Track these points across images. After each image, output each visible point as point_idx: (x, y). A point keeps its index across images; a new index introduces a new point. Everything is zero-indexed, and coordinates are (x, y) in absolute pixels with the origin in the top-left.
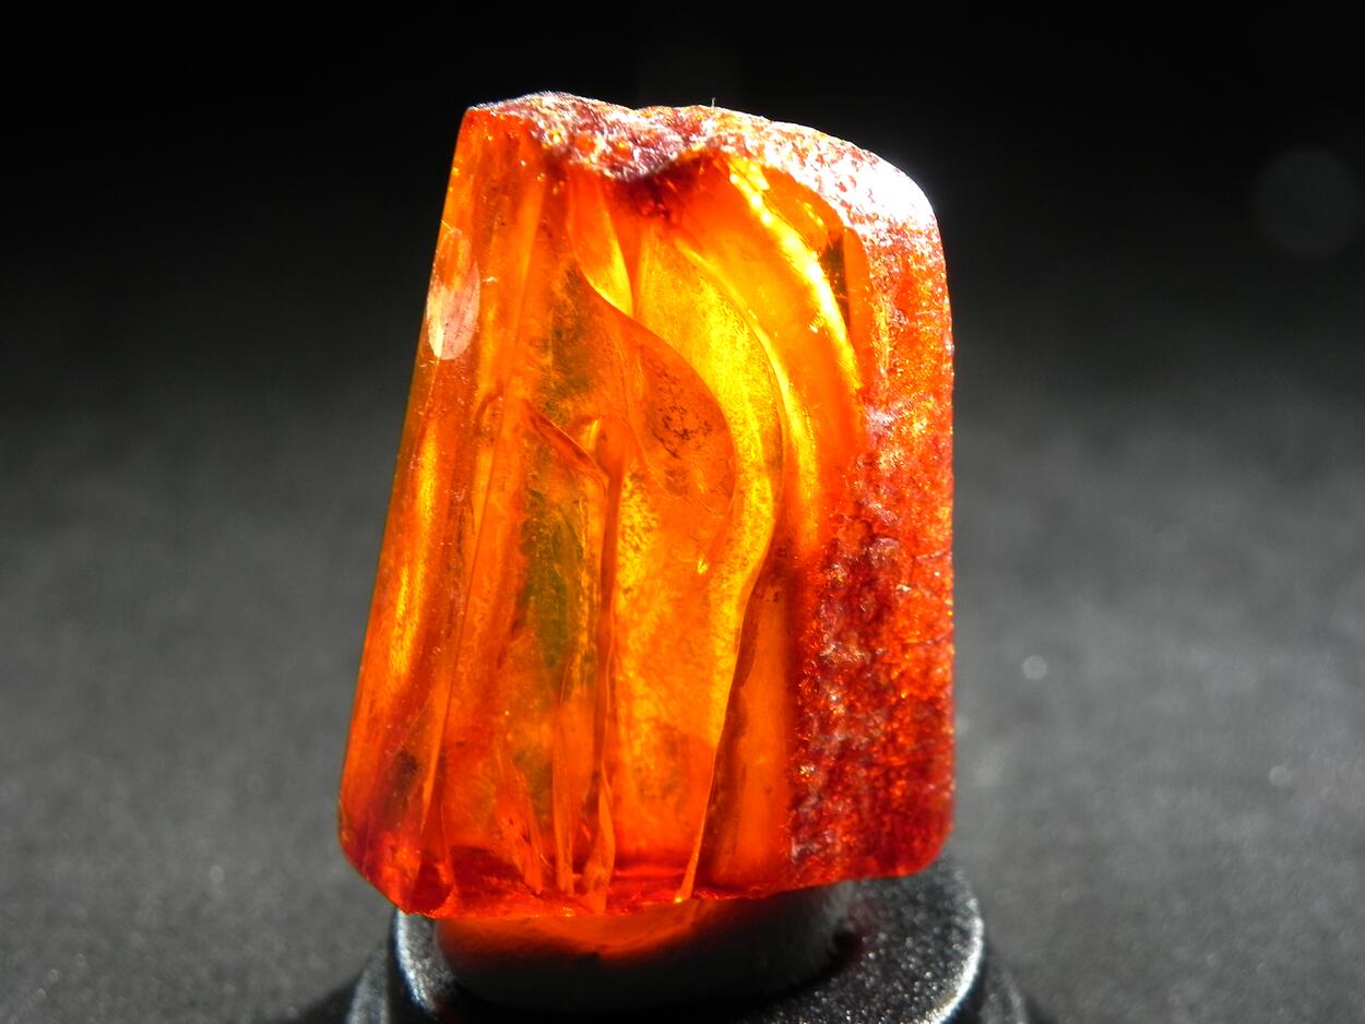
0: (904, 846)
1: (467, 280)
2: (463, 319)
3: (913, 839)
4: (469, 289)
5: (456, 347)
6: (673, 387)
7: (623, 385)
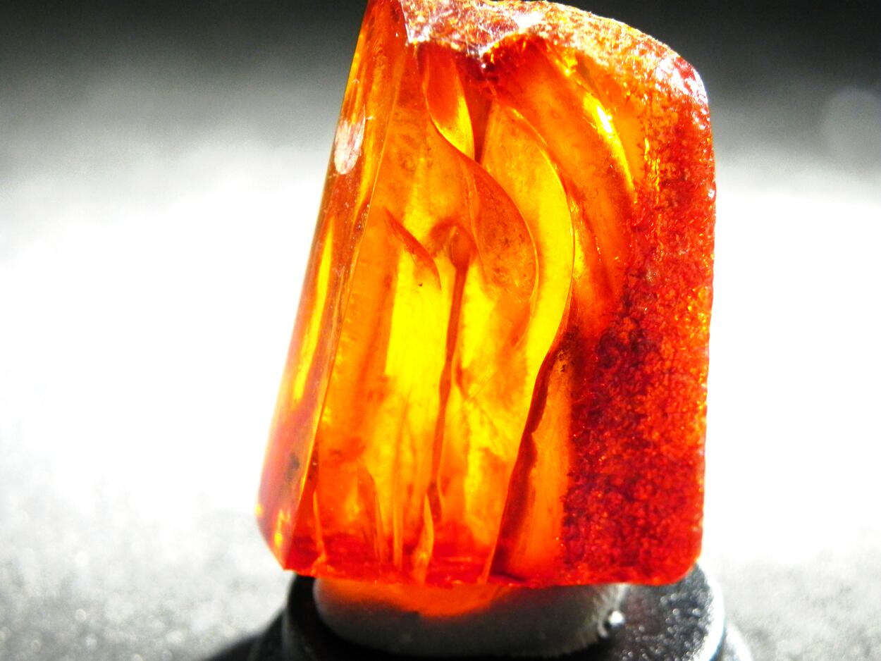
0: (658, 563)
1: (359, 119)
2: (354, 145)
3: (665, 558)
4: (359, 124)
5: (348, 166)
6: (498, 207)
7: (468, 202)
